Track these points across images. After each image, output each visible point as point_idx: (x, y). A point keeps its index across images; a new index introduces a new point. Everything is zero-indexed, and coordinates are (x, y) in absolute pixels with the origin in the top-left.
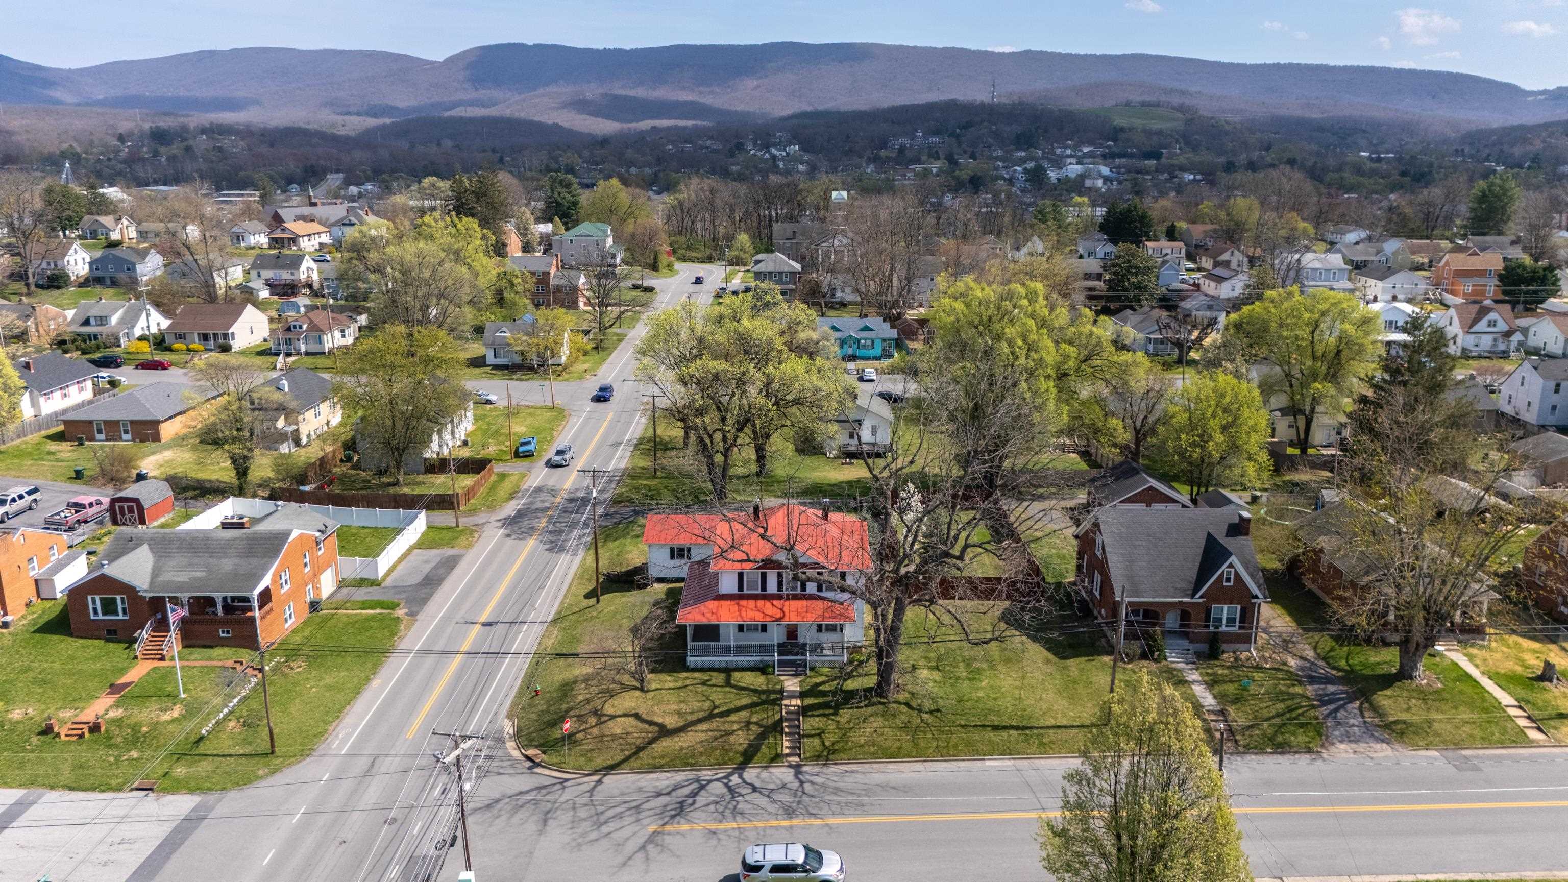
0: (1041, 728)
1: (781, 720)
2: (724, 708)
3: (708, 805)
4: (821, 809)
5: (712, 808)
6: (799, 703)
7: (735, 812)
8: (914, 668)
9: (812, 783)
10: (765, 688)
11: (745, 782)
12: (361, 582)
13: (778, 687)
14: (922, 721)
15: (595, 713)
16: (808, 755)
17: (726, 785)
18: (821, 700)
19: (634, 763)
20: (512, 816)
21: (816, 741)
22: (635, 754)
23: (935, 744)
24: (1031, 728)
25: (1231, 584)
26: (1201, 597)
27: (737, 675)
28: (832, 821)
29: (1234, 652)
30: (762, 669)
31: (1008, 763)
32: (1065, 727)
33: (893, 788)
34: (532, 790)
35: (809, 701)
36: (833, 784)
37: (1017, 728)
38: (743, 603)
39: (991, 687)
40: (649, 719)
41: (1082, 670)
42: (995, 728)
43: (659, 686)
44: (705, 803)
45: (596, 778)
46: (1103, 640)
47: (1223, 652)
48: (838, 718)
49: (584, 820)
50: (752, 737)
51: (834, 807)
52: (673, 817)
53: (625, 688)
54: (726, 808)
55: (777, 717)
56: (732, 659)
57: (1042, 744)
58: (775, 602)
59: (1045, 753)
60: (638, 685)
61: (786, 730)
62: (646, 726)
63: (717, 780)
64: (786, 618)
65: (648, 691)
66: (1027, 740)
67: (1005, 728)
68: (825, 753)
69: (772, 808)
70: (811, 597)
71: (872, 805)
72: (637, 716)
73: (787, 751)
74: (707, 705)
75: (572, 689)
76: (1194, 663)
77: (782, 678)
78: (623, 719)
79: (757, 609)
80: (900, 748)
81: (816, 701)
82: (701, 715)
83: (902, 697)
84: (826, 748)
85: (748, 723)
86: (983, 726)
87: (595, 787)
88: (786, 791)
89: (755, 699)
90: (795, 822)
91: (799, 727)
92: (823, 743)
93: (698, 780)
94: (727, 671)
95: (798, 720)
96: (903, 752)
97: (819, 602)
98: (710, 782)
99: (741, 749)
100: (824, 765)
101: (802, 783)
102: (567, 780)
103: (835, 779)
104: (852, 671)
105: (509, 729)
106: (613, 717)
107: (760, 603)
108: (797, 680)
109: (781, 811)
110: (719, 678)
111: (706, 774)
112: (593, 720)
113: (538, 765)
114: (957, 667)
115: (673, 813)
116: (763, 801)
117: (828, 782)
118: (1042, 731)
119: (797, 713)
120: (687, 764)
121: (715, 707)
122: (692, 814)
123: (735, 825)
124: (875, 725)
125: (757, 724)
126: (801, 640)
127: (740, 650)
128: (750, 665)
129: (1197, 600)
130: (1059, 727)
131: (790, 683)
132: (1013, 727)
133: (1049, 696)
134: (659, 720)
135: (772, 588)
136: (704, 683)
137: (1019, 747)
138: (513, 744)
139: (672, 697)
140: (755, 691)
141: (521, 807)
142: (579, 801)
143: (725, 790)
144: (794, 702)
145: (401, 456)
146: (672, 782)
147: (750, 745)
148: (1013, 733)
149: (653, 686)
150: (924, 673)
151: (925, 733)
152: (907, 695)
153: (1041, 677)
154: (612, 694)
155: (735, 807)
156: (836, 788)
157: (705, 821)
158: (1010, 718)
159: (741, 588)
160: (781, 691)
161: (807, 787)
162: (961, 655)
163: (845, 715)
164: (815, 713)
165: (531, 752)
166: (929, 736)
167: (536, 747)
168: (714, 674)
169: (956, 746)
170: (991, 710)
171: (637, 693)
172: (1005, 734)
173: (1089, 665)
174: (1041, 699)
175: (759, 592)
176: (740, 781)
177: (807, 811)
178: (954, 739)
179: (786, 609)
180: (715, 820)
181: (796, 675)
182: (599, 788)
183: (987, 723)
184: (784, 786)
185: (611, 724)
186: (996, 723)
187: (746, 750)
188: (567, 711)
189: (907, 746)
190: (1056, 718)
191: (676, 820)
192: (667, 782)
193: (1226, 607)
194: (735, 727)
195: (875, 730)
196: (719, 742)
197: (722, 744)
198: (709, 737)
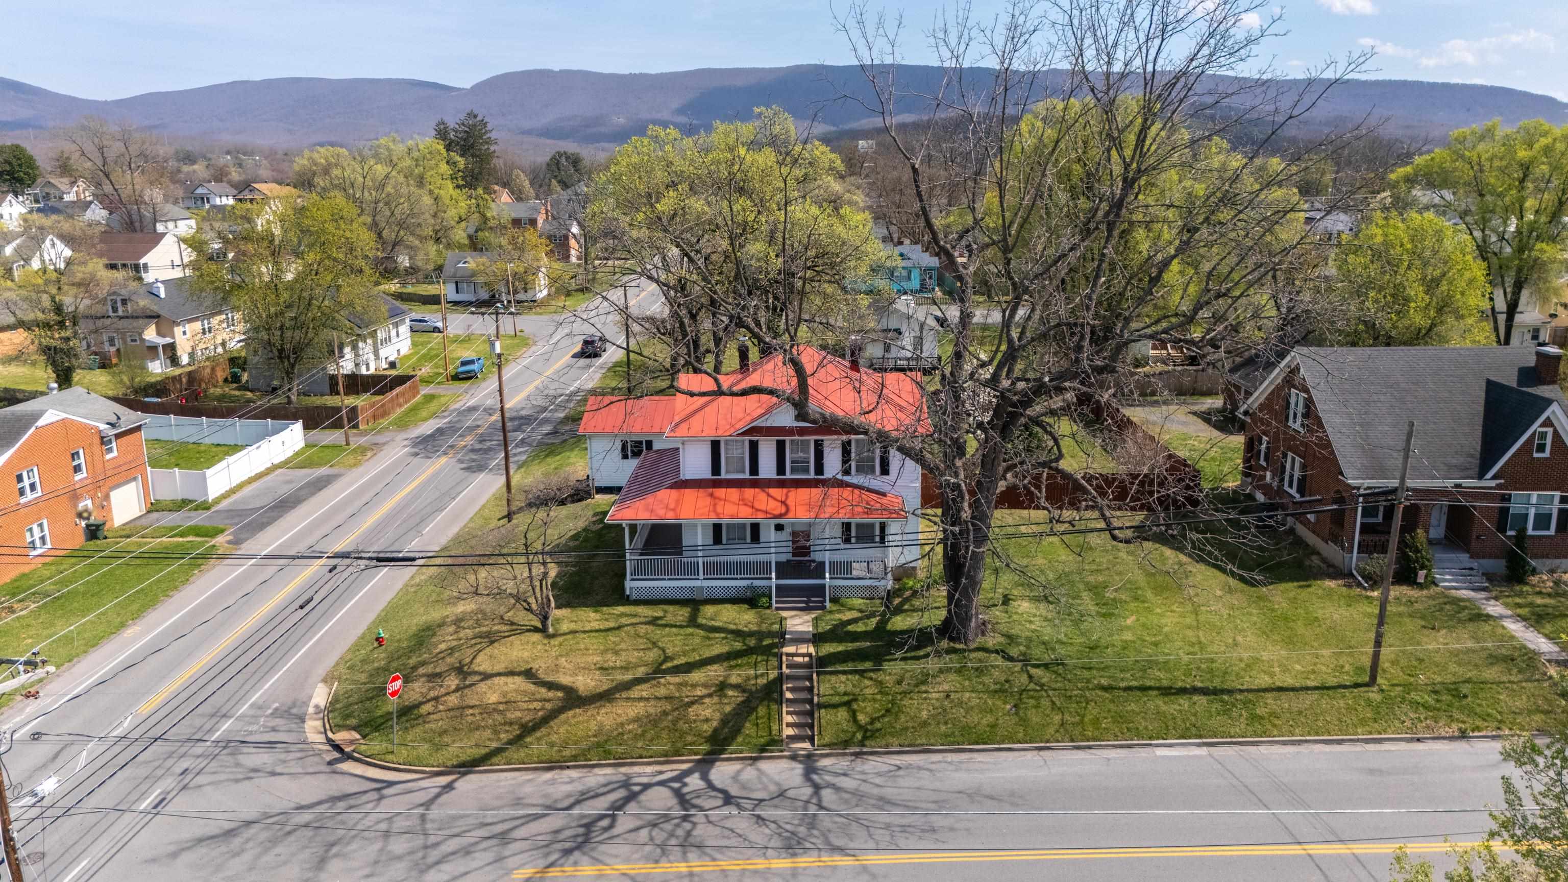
0: (1249, 691)
1: (780, 679)
2: (682, 660)
3: (637, 829)
4: (851, 838)
5: (644, 833)
6: (812, 650)
7: (688, 844)
8: (1006, 600)
9: (837, 789)
10: (754, 628)
11: (711, 786)
12: (182, 504)
13: (776, 627)
14: (1030, 677)
15: (460, 670)
16: (827, 740)
17: (678, 794)
18: (850, 646)
19: (514, 753)
20: (267, 850)
21: (842, 714)
22: (520, 737)
23: (1057, 718)
24: (1230, 692)
25: (1547, 454)
26: (1494, 477)
27: (709, 610)
28: (874, 859)
29: (1552, 571)
30: (751, 600)
31: (1204, 751)
32: (1293, 689)
33: (992, 798)
34: (320, 803)
35: (830, 648)
36: (876, 791)
37: (1204, 691)
38: (720, 492)
39: (1144, 625)
40: (550, 678)
41: (1293, 601)
42: (1167, 691)
43: (573, 626)
44: (631, 826)
45: (444, 780)
46: (1314, 558)
47: (1534, 572)
48: (881, 676)
49: (399, 858)
50: (728, 709)
51: (879, 834)
52: (567, 852)
53: (516, 629)
54: (672, 835)
55: (773, 674)
56: (701, 584)
57: (1254, 718)
58: (772, 491)
59: (1265, 733)
60: (539, 625)
61: (789, 695)
62: (543, 690)
63: (661, 783)
64: (791, 514)
65: (553, 636)
66: (1226, 712)
67: (1183, 691)
68: (859, 736)
69: (759, 835)
70: (834, 484)
71: (952, 829)
72: (529, 674)
73: (789, 731)
74: (653, 655)
75: (434, 635)
76: (1484, 589)
77: (784, 614)
78: (503, 679)
79: (743, 502)
80: (993, 726)
81: (841, 648)
82: (641, 672)
83: (991, 641)
84: (860, 727)
85: (722, 687)
86: (1144, 689)
87: (438, 796)
88: (787, 803)
89: (738, 645)
90: (803, 861)
91: (810, 690)
92: (855, 720)
93: (626, 784)
94: (694, 603)
95: (810, 679)
96: (1000, 732)
97: (847, 492)
98: (646, 787)
99: (707, 728)
100: (857, 755)
101: (817, 788)
102: (391, 784)
103: (878, 780)
104: (902, 604)
105: (320, 696)
106: (486, 676)
107: (749, 493)
108: (809, 617)
109: (776, 842)
110: (681, 614)
111: (643, 772)
112: (452, 682)
113: (349, 757)
114: (1077, 597)
115: (568, 845)
116: (741, 823)
117: (865, 788)
118: (1250, 696)
119: (809, 666)
120: (608, 754)
121: (667, 659)
122: (603, 848)
123: (682, 868)
124: (946, 687)
125: (736, 687)
126: (817, 557)
127: (714, 570)
128: (732, 594)
129: (1488, 482)
130: (1280, 689)
131: (797, 621)
132: (1195, 690)
133: (1249, 638)
134: (565, 680)
135: (767, 468)
136: (654, 621)
137: (1215, 722)
138: (319, 723)
139: (593, 643)
140: (738, 633)
141: (289, 833)
142: (400, 824)
143: (673, 801)
144: (803, 649)
145: (293, 366)
146: (579, 787)
147: (724, 722)
148: (1201, 701)
149: (565, 627)
150: (1025, 606)
151: (1037, 699)
152: (1001, 639)
153: (1225, 612)
154: (491, 639)
155: (689, 834)
156: (881, 799)
157: (627, 860)
158: (1188, 673)
159: (716, 468)
160: (782, 634)
161: (827, 795)
162: (1082, 580)
163: (893, 668)
164: (840, 668)
165: (340, 737)
166: (1045, 703)
167: (354, 728)
168: (671, 608)
169: (1096, 722)
170: (1151, 664)
171: (536, 637)
172: (1184, 702)
173: (1304, 594)
174: (1236, 644)
175: (746, 475)
176: (701, 784)
177: (827, 842)
178: (1093, 711)
179: (790, 502)
180: (647, 858)
181: (807, 609)
182: (444, 798)
183: (1148, 683)
184: (782, 794)
185: (483, 687)
186: (1165, 683)
187: (715, 730)
188: (415, 668)
189: (1007, 722)
190: (1272, 675)
191: (572, 858)
192: (568, 788)
193: (1534, 496)
194: (699, 692)
195: (948, 696)
196: (670, 717)
197: (675, 722)
198: (652, 710)
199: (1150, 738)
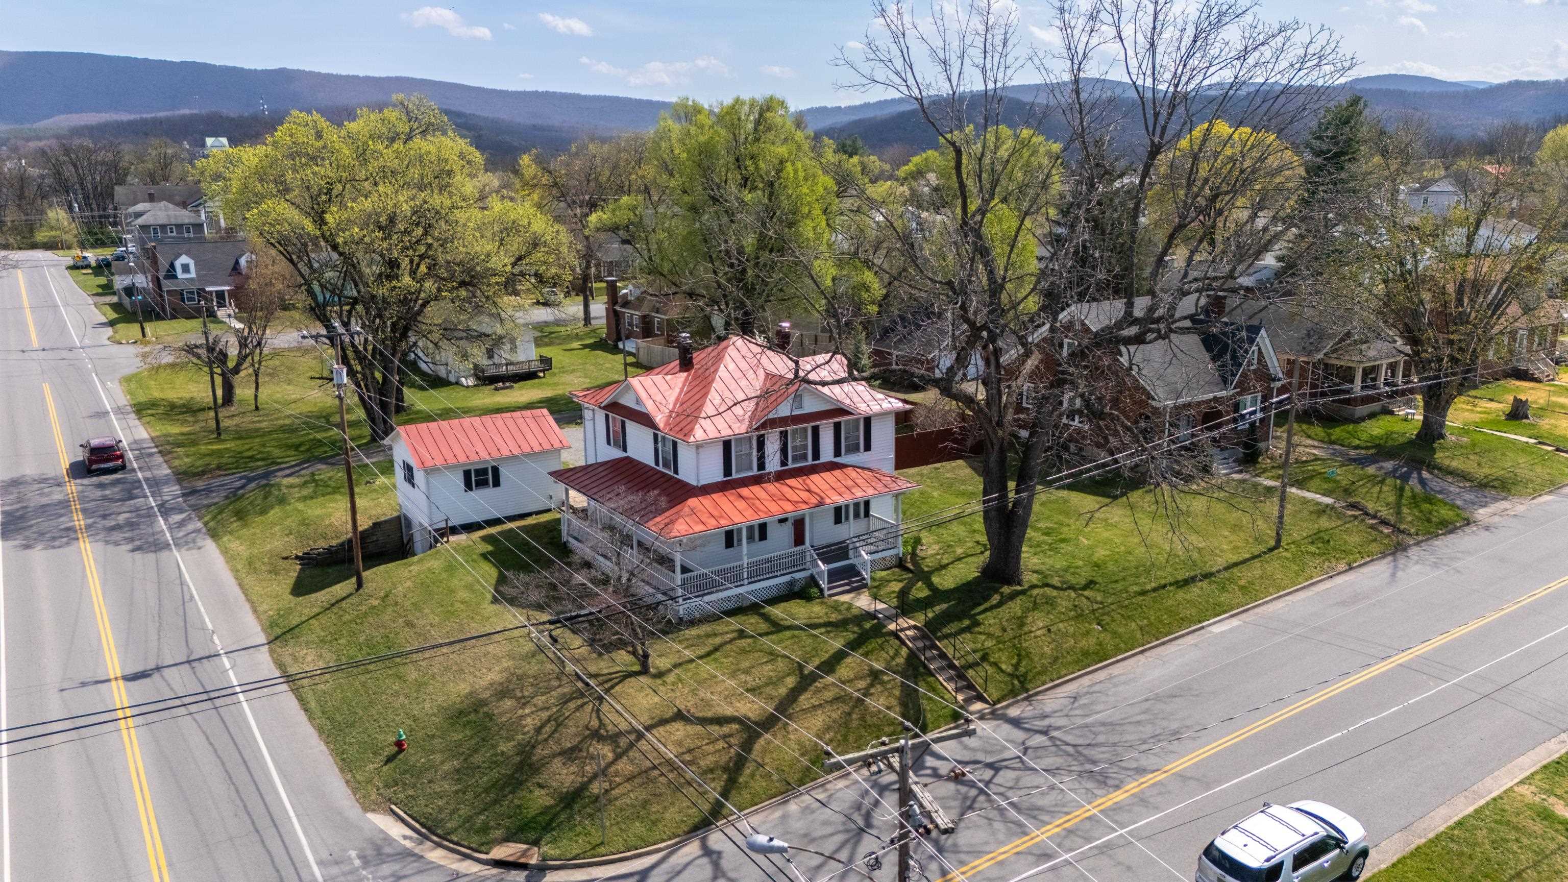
0: (1221, 570)
2: (815, 662)
6: (910, 623)
10: (838, 616)
13: (855, 611)
14: (1090, 600)
16: (995, 694)
21: (988, 669)
22: (733, 781)
25: (1255, 367)
26: (1235, 387)
27: (776, 612)
30: (802, 593)
31: (1235, 622)
32: (1243, 563)
35: (923, 616)
37: (1199, 578)
39: (1099, 542)
40: (709, 714)
42: (1179, 585)
43: (669, 660)
45: (694, 849)
48: (985, 629)
50: (896, 692)
53: (615, 678)
55: (903, 651)
56: (747, 589)
57: (1242, 589)
58: (788, 483)
59: (1256, 598)
60: (633, 667)
61: (934, 666)
62: (713, 728)
65: (661, 672)
66: (1224, 589)
67: (1187, 582)
68: (1017, 683)
70: (832, 467)
72: (682, 717)
74: (780, 664)
76: (1243, 471)
77: (846, 598)
78: (660, 730)
80: (1099, 644)
81: (929, 614)
82: (789, 683)
84: (1011, 675)
85: (873, 674)
86: (1162, 587)
88: (1042, 752)
89: (846, 636)
91: (945, 656)
92: (1002, 671)
95: (936, 647)
97: (842, 472)
99: (895, 714)
100: (1030, 698)
101: (1044, 733)
102: (642, 874)
105: (396, 828)
106: (639, 733)
107: (770, 488)
108: (864, 596)
112: (603, 750)
113: (543, 868)
119: (924, 637)
121: (798, 665)
124: (1040, 623)
125: (885, 670)
127: (755, 572)
128: (773, 593)
129: (1230, 392)
130: (1236, 564)
131: (863, 601)
134: (725, 711)
136: (742, 634)
139: (711, 669)
140: (831, 626)
144: (902, 624)
147: (903, 704)
149: (664, 662)
154: (596, 697)
159: (727, 471)
160: (873, 614)
163: (989, 622)
164: (947, 630)
165: (500, 853)
166: (1115, 616)
167: (507, 839)
168: (739, 619)
171: (643, 679)
175: (758, 471)
178: (1149, 613)
181: (857, 590)
184: (1026, 747)
185: (646, 745)
189: (1104, 639)
193: (1249, 399)
194: (860, 685)
195: (1049, 630)
196: (854, 716)
197: (863, 718)
198: (834, 715)
199: (1200, 622)
